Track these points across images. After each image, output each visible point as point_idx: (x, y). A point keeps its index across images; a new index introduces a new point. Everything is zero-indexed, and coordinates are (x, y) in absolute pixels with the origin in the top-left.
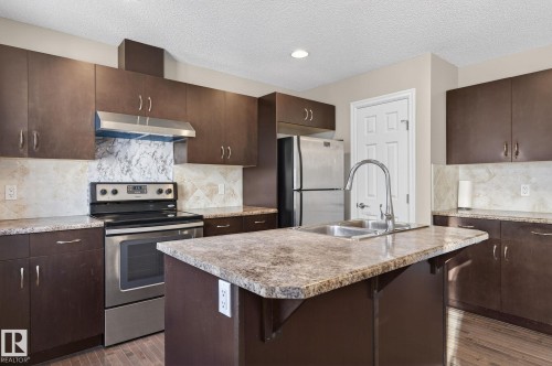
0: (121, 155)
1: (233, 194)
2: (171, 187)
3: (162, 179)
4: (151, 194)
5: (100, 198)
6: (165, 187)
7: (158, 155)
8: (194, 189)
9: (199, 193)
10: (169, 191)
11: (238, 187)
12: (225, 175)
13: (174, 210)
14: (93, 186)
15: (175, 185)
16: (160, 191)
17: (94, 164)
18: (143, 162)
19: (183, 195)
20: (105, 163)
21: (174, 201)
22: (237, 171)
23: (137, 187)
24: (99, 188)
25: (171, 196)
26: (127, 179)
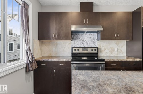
0: (81, 38)
1: (121, 52)
2: (96, 49)
3: (93, 46)
4: (89, 51)
5: (74, 52)
6: (94, 49)
7: (92, 38)
8: (105, 49)
9: (107, 51)
10: (95, 50)
11: (124, 49)
12: (117, 44)
13: (97, 57)
14: (72, 48)
15: (97, 48)
16: (92, 50)
17: (73, 42)
18: (87, 40)
19: (101, 51)
20: (76, 41)
21: (97, 53)
22: (124, 42)
23: (85, 48)
24: (74, 49)
25: (96, 52)
26: (82, 46)
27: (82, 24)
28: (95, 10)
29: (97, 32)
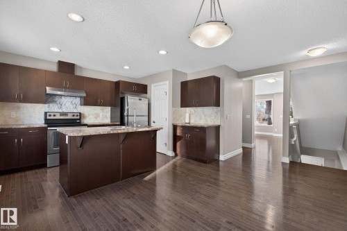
0: (58, 102)
1: (106, 117)
2: (78, 114)
3: (75, 111)
4: (70, 117)
5: (48, 118)
6: (76, 114)
7: (73, 102)
8: (89, 115)
9: (91, 116)
10: (77, 116)
11: (109, 114)
12: (103, 110)
13: (80, 122)
14: (46, 113)
15: (80, 113)
16: (74, 116)
17: (46, 105)
18: (67, 104)
19: (84, 117)
20: (51, 105)
21: (80, 119)
22: (109, 109)
23: (64, 114)
24: (48, 114)
25: (78, 117)
26: (60, 111)
27: (59, 86)
28: (78, 73)
29: (81, 97)
